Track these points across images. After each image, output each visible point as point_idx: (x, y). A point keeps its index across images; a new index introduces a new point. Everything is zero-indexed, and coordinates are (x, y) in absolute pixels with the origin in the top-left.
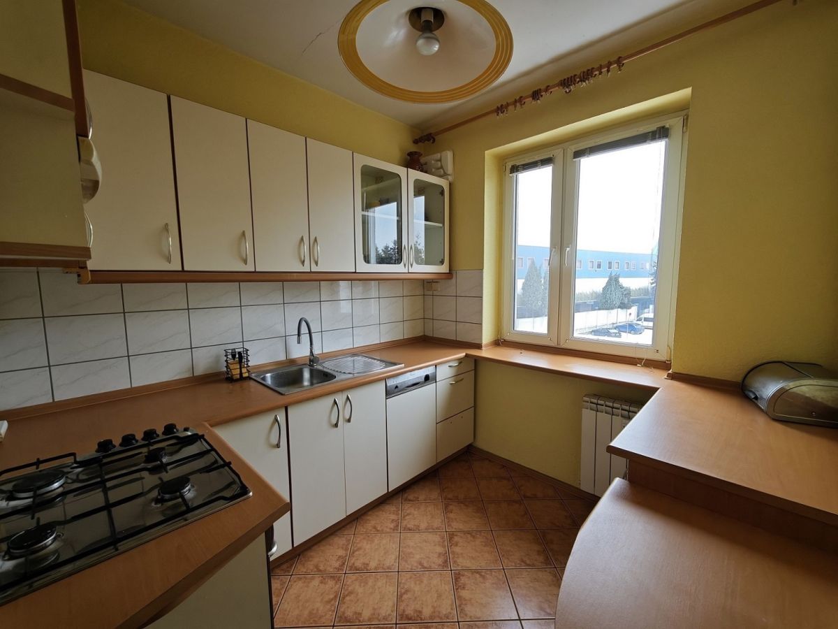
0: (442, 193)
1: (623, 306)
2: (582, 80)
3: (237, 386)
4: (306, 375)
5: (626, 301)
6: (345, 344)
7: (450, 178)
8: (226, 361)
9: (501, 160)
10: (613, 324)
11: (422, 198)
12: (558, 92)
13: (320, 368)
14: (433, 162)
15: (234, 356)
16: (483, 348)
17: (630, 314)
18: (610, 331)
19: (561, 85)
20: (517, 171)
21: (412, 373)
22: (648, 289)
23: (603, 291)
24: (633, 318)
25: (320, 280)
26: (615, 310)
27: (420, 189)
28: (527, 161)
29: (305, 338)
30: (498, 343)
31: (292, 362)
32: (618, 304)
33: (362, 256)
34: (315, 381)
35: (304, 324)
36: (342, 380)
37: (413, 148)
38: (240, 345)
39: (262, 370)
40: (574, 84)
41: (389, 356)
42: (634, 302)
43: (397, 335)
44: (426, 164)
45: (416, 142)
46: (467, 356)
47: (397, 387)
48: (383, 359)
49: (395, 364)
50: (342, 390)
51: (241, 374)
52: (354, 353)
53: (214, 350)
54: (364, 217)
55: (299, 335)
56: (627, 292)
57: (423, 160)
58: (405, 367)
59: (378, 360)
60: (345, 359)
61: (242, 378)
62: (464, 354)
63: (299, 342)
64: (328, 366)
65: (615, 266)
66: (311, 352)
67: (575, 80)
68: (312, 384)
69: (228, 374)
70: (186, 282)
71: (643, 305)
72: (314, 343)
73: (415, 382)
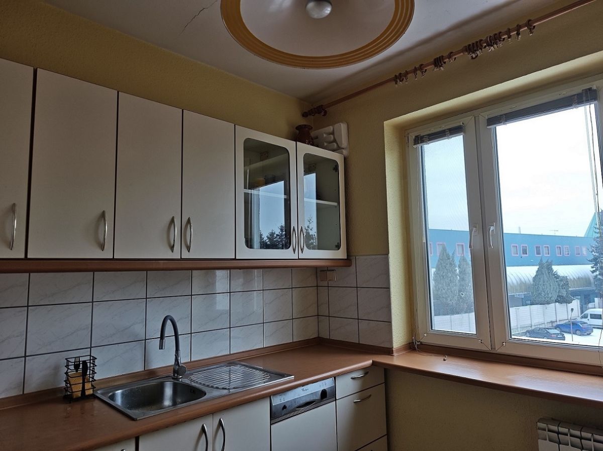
0: (336, 168)
1: (563, 300)
2: (490, 45)
3: (77, 407)
4: (168, 391)
5: (564, 293)
6: (220, 349)
7: (345, 152)
8: (66, 373)
9: (402, 131)
10: (552, 322)
11: (313, 176)
12: (463, 58)
13: (186, 381)
14: (325, 135)
15: (77, 367)
16: (395, 354)
17: (572, 309)
18: (550, 331)
19: (466, 51)
20: (422, 142)
21: (305, 387)
22: (589, 279)
23: (534, 281)
24: (576, 315)
25: (192, 269)
26: (553, 305)
27: (311, 165)
28: (433, 130)
29: (170, 342)
30: (413, 347)
31: (151, 374)
32: (555, 297)
33: (244, 240)
34: (179, 400)
35: (169, 323)
36: (214, 399)
37: (302, 122)
38: (87, 352)
39: (111, 384)
40: (481, 49)
41: (275, 365)
42: (575, 294)
43: (285, 338)
44: (317, 138)
45: (305, 115)
46: (374, 364)
47: (285, 407)
48: (267, 369)
49: (282, 376)
50: (212, 412)
51: (83, 390)
52: (230, 361)
53: (53, 359)
54: (246, 195)
55: (162, 337)
56: (564, 282)
57: (313, 134)
58: (295, 380)
59: (261, 370)
60: (218, 370)
61: (84, 397)
62: (370, 362)
63: (161, 347)
64: (196, 379)
65: (544, 251)
66: (177, 360)
67: (482, 46)
68: (174, 403)
69: (67, 391)
70: (29, 271)
71: (586, 299)
72: (181, 348)
73: (308, 400)
